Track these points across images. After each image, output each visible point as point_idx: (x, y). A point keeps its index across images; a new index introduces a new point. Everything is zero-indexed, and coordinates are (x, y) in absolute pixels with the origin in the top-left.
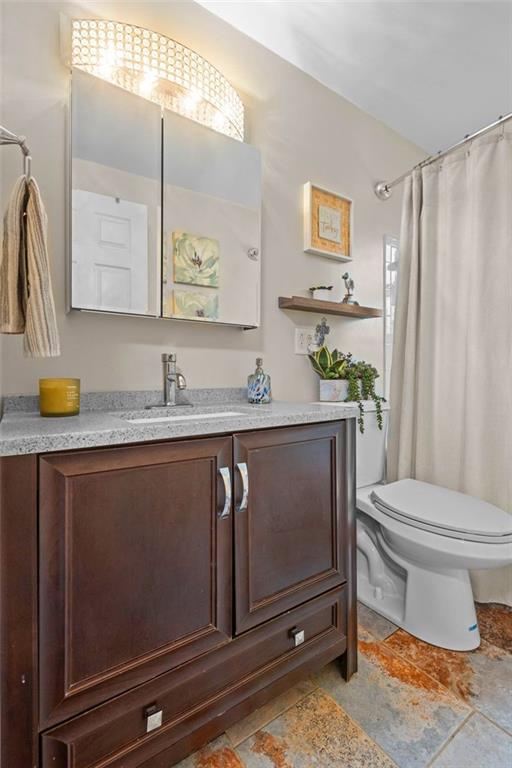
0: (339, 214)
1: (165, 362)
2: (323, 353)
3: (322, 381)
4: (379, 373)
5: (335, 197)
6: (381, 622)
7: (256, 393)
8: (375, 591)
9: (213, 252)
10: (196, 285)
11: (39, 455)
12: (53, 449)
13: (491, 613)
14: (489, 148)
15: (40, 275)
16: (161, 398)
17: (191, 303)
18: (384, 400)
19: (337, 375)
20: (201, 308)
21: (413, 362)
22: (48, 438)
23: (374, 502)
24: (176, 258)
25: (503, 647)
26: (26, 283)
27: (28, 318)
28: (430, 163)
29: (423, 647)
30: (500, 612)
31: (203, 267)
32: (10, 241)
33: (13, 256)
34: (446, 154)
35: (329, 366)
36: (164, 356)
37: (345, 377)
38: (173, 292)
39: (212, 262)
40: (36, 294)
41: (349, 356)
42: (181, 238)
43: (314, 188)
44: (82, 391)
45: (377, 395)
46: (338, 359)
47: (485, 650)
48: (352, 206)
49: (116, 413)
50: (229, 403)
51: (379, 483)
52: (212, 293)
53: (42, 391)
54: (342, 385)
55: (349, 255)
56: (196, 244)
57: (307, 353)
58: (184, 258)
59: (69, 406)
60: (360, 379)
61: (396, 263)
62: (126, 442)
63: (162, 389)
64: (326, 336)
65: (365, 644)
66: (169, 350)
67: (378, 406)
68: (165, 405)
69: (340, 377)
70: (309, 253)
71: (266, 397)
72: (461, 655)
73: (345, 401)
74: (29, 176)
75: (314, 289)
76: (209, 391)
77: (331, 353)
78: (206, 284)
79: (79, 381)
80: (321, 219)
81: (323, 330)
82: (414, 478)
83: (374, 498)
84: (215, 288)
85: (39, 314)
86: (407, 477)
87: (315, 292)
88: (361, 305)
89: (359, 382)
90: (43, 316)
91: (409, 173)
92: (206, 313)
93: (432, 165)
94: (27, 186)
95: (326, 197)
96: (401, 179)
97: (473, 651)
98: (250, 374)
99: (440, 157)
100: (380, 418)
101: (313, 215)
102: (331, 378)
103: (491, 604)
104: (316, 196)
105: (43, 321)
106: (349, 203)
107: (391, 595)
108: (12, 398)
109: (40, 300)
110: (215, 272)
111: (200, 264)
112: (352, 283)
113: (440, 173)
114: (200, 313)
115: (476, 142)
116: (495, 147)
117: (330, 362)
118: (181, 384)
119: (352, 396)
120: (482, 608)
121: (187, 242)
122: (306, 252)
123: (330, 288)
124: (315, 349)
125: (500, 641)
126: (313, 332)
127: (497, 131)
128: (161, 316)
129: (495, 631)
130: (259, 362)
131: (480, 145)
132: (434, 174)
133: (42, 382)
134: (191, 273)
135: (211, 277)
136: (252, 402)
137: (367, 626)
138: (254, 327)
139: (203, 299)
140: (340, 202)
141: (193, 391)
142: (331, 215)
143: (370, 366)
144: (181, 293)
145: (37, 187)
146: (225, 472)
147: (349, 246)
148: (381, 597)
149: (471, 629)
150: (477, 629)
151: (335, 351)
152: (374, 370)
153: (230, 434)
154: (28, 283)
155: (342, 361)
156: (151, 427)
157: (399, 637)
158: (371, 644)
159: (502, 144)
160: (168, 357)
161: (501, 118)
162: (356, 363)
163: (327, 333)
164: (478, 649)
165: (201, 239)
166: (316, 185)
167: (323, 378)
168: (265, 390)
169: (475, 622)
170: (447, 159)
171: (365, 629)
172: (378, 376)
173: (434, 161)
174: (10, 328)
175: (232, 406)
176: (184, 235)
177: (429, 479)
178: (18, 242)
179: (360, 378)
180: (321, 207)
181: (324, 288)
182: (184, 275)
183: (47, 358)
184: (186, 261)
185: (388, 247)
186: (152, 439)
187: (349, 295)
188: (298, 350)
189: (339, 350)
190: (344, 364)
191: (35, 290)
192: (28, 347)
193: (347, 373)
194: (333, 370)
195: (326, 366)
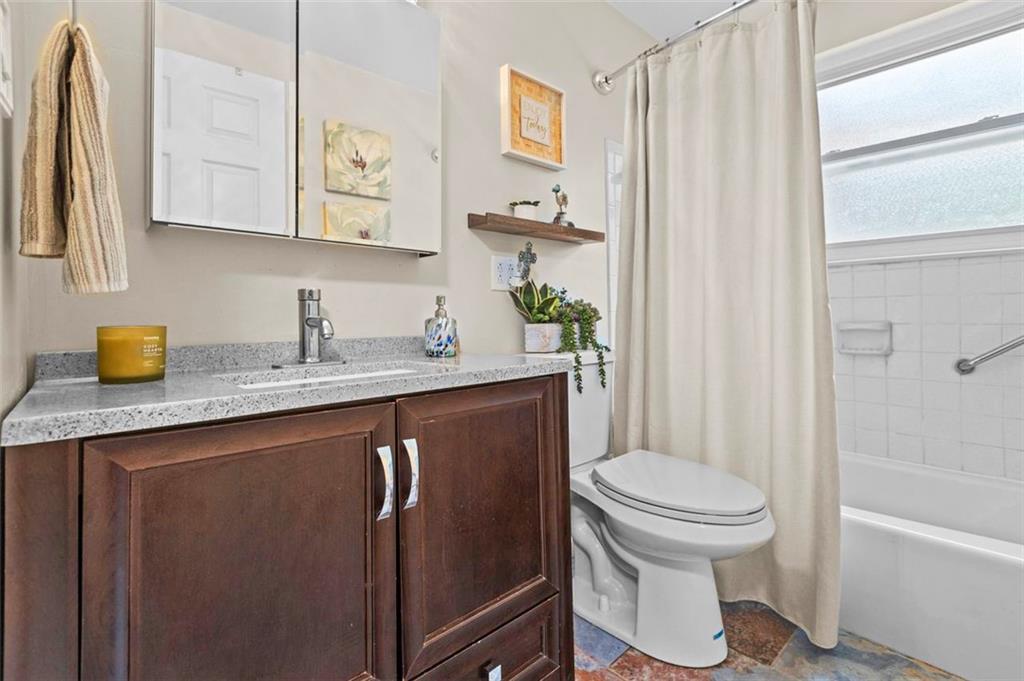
0: (547, 108)
1: (302, 300)
2: (528, 289)
3: (528, 326)
4: (601, 315)
5: (541, 86)
6: (607, 642)
7: (437, 342)
8: (599, 601)
9: (382, 151)
10: (358, 195)
11: (82, 441)
12: (107, 431)
13: (740, 614)
14: (723, 39)
15: (91, 170)
16: (297, 352)
17: (351, 220)
18: (608, 349)
19: (547, 318)
20: (364, 227)
21: (643, 299)
22: (100, 415)
23: (596, 482)
24: (329, 157)
25: (754, 657)
26: (68, 181)
27: (70, 232)
28: (657, 52)
29: (659, 668)
30: (751, 612)
31: (367, 171)
32: (39, 116)
33: (45, 139)
34: (674, 42)
35: (537, 305)
36: (301, 292)
37: (558, 319)
38: (324, 203)
39: (381, 165)
40: (84, 197)
41: (563, 293)
42: (336, 130)
43: (513, 73)
44: (168, 345)
45: (599, 342)
46: (549, 297)
47: (733, 662)
48: (564, 98)
49: (224, 376)
50: (399, 358)
51: (605, 458)
52: (381, 209)
53: (101, 344)
54: (554, 329)
55: (561, 162)
56: (356, 139)
57: (507, 288)
58: (340, 158)
59: (148, 366)
60: (578, 322)
61: (620, 175)
62: (231, 415)
63: (297, 339)
64: (532, 266)
65: (587, 673)
66: (309, 284)
67: (600, 357)
68: (304, 362)
69: (551, 321)
70: (508, 157)
71: (451, 348)
72: (705, 673)
73: (558, 352)
74: (74, 21)
75: (515, 204)
76: (370, 342)
77: (539, 288)
78: (372, 195)
79: (165, 328)
80: (525, 113)
81: (528, 258)
82: (647, 449)
83: (596, 479)
84: (386, 200)
85: (89, 228)
86: (638, 448)
87: (517, 207)
88: (576, 226)
89: (576, 326)
90: (95, 231)
91: (633, 63)
92: (373, 236)
93: (658, 55)
94: (70, 38)
95: (528, 85)
96: (623, 70)
97: (719, 666)
98: (428, 317)
99: (668, 45)
100: (602, 372)
101: (513, 107)
102: (540, 321)
103: (740, 602)
104: (517, 83)
105: (97, 239)
106: (560, 95)
107: (619, 604)
108: (53, 357)
109: (91, 206)
110: (385, 180)
111: (363, 166)
112: (565, 198)
113: (669, 64)
114: (365, 235)
115: (708, 30)
116: (729, 39)
117: (538, 301)
118: (326, 331)
119: (567, 345)
120: (728, 609)
121: (345, 135)
122: (503, 155)
123: (536, 204)
124: (519, 283)
125: (750, 648)
126: (515, 260)
127: (731, 20)
128: (297, 236)
129: (745, 636)
130: (439, 300)
131: (714, 34)
132: (661, 66)
133: (100, 330)
134: (350, 178)
135: (379, 184)
136: (431, 355)
137: (589, 648)
138: (433, 254)
139: (368, 215)
140: (549, 93)
141: (346, 341)
142: (536, 109)
143: (589, 305)
144: (335, 205)
145: (88, 40)
146: (386, 454)
147: (561, 149)
148: (607, 608)
149: (716, 637)
150: (723, 636)
151: (545, 286)
152: (595, 311)
153: (392, 399)
154: (72, 182)
155: (554, 299)
156: (272, 393)
157: (630, 659)
158: (594, 671)
159: (737, 35)
160: (307, 294)
161: (735, 4)
162: (572, 301)
163: (533, 261)
164: (725, 662)
165: (363, 132)
166: (516, 69)
167: (529, 321)
168: (449, 338)
169: (720, 627)
170: (676, 48)
171: (586, 654)
172: (600, 318)
173: (660, 50)
174: (39, 248)
175: (402, 362)
176: (341, 125)
177: (665, 450)
178: (55, 119)
179: (577, 320)
180: (523, 98)
181: (529, 203)
182: (340, 181)
183: (102, 293)
184: (342, 162)
185: (610, 156)
186: (272, 409)
187: (562, 213)
188: (495, 284)
189: (549, 286)
190: (557, 302)
191: (83, 193)
192: (70, 276)
193: (561, 315)
194: (541, 310)
195: (532, 304)
